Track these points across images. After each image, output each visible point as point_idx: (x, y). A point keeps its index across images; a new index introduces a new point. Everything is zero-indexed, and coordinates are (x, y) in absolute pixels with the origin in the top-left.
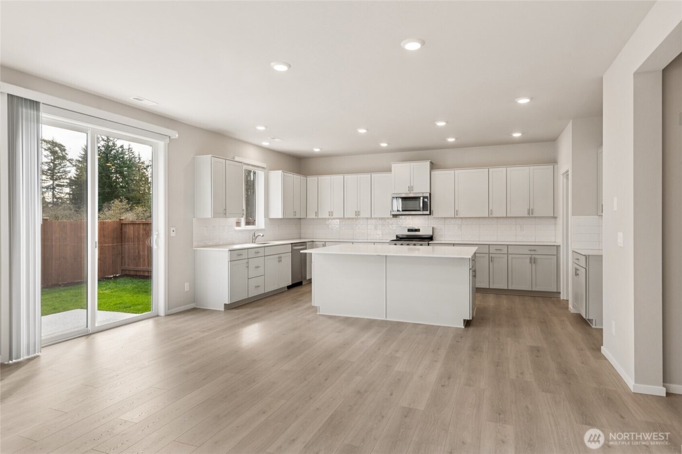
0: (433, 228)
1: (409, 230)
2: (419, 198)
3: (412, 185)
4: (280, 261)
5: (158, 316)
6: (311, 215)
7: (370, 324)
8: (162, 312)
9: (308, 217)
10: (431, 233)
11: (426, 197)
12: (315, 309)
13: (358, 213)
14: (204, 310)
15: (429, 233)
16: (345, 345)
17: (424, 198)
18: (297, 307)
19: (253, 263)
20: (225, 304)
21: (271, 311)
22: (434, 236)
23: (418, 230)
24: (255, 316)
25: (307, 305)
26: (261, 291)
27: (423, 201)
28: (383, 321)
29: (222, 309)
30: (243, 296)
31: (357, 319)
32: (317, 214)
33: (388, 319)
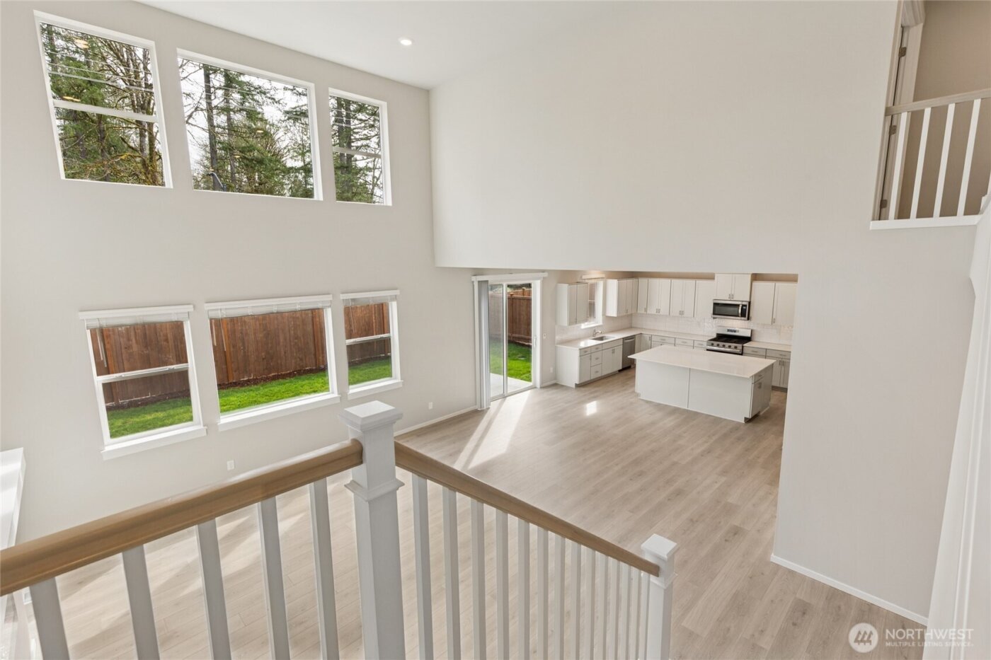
0: (752, 331)
1: (728, 330)
2: (738, 305)
3: (733, 293)
4: (613, 352)
5: (536, 388)
6: (641, 311)
7: (675, 411)
8: (538, 386)
9: (639, 312)
10: (749, 335)
11: (746, 306)
12: (638, 395)
13: (682, 313)
14: (563, 386)
15: (748, 334)
16: (653, 423)
17: (743, 306)
18: (625, 390)
19: (594, 356)
20: (576, 384)
21: (606, 392)
22: (752, 338)
23: (735, 331)
24: (595, 394)
25: (631, 390)
26: (599, 375)
27: (742, 309)
28: (685, 410)
29: (574, 386)
30: (587, 379)
31: (666, 405)
32: (646, 310)
33: (689, 409)
